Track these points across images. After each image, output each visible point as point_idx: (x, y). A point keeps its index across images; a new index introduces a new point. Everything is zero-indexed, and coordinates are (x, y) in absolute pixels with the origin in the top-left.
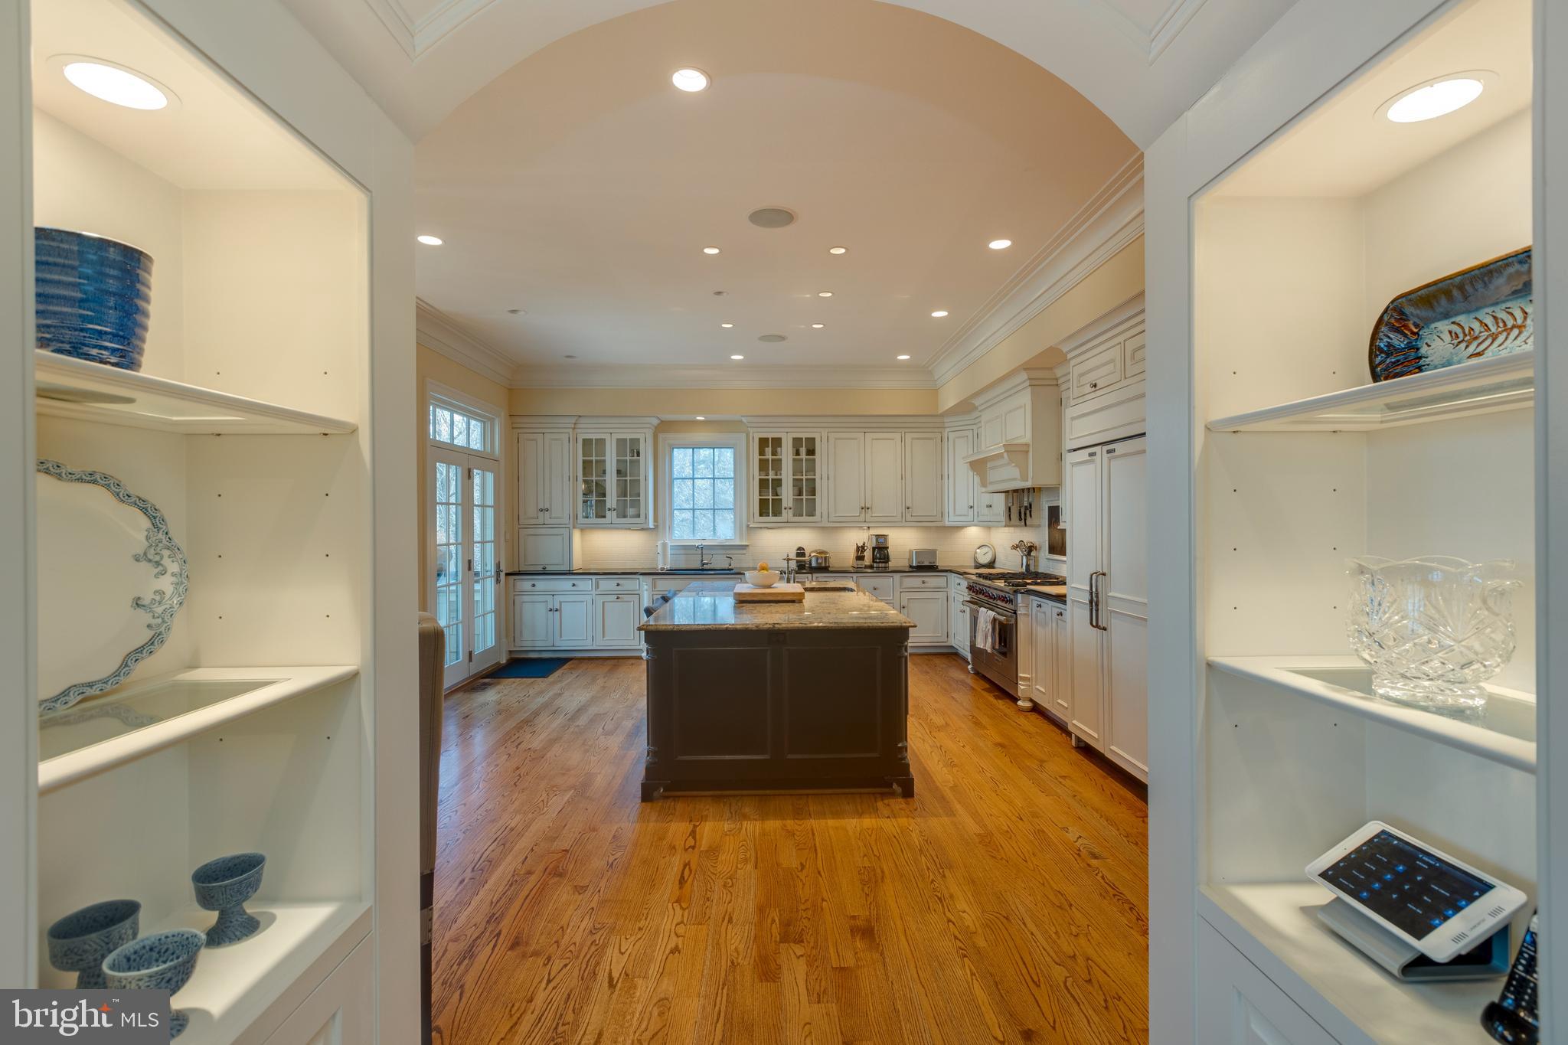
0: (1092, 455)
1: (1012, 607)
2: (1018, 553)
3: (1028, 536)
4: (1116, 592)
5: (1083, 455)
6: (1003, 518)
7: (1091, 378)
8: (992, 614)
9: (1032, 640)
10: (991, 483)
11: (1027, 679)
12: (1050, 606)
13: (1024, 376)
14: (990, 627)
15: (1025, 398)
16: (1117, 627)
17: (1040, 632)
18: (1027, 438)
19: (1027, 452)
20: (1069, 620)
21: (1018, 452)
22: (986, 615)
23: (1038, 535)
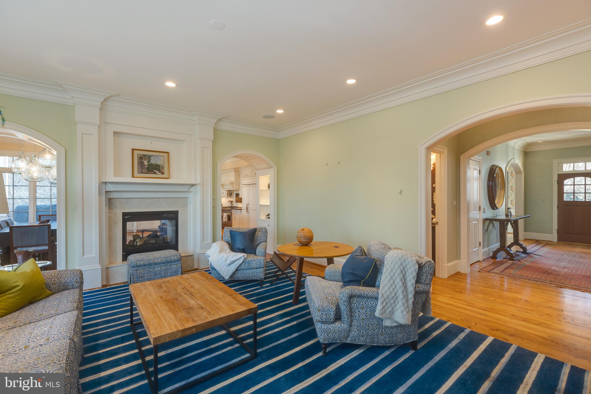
0: (247, 186)
1: (231, 212)
2: (229, 203)
3: (231, 199)
4: (250, 207)
5: (245, 186)
6: (226, 195)
7: (247, 173)
8: (227, 214)
9: (235, 218)
10: (225, 188)
11: (234, 225)
12: (239, 211)
13: (233, 169)
14: (226, 216)
15: (234, 173)
16: (250, 212)
17: (236, 216)
18: (234, 181)
19: (234, 183)
20: (242, 212)
21: (232, 183)
22: (225, 215)
23: (234, 199)
